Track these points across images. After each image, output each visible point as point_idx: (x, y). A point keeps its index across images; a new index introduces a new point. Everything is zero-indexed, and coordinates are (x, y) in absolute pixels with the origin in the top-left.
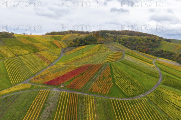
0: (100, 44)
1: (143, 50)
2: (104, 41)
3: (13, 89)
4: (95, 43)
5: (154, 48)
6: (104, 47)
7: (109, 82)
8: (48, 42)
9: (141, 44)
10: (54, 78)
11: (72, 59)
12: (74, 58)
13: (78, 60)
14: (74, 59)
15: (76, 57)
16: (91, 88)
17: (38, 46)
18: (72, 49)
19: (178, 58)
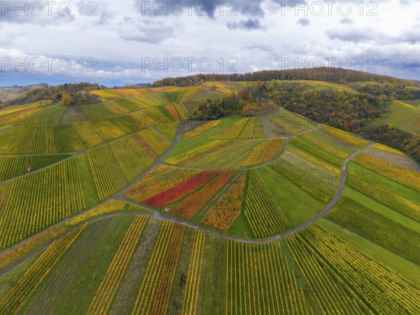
0: (247, 116)
1: (343, 123)
2: (257, 111)
3: (102, 209)
4: (239, 114)
5: (370, 119)
6: (253, 125)
7: (234, 210)
8: (157, 107)
9: (343, 108)
10: (158, 192)
11: (192, 151)
12: (195, 150)
13: (200, 155)
14: (194, 153)
15: (198, 149)
16: (205, 218)
17: (139, 118)
18: (197, 126)
19: (414, 148)
